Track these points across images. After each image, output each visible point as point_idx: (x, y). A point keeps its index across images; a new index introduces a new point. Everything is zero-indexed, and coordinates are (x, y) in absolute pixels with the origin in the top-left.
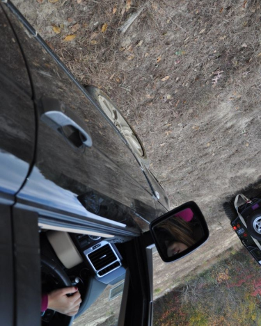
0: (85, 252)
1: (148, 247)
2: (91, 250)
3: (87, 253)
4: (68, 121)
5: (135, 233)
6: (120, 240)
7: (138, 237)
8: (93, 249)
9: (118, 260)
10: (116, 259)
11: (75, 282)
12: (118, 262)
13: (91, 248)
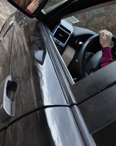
0: (63, 46)
1: (45, 14)
2: (61, 43)
3: (63, 45)
4: (5, 99)
5: (41, 24)
6: (49, 31)
7: (42, 22)
8: (60, 43)
9: (58, 27)
10: (59, 28)
11: (82, 44)
12: (60, 26)
13: (60, 44)
